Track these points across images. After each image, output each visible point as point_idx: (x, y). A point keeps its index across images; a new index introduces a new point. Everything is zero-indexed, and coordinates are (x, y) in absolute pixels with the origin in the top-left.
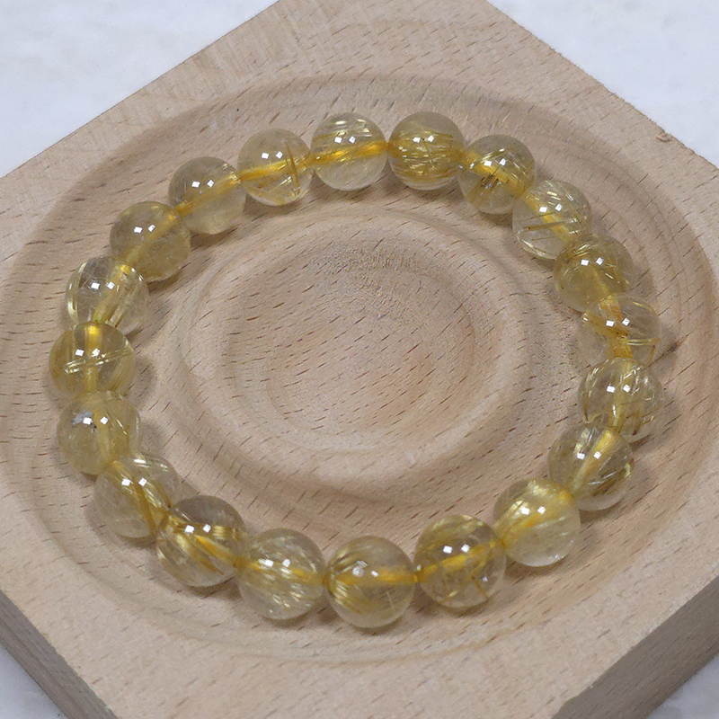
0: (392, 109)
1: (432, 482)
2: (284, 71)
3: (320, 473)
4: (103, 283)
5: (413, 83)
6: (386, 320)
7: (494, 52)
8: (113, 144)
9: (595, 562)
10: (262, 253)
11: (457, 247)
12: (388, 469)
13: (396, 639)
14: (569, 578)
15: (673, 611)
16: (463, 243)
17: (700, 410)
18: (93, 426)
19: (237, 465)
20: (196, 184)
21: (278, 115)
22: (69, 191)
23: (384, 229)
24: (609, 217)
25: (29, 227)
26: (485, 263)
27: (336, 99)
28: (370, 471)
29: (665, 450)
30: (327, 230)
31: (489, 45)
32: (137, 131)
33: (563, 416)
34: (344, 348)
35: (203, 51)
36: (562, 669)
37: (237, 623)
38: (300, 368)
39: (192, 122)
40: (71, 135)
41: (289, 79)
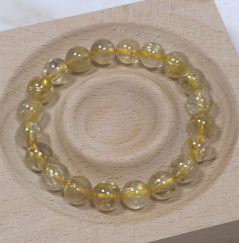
0: (175, 46)
1: (113, 169)
2: (148, 21)
3: (83, 151)
4: (56, 66)
5: (184, 41)
6: (135, 112)
7: (215, 41)
8: (84, 24)
9: (147, 214)
10: (107, 77)
11: (165, 99)
12: (103, 159)
13: (78, 210)
14: (137, 215)
15: (157, 239)
16: (167, 99)
17: (207, 182)
18: (28, 109)
19: (63, 138)
20: (100, 47)
21: (140, 34)
22: (63, 34)
23: (147, 84)
24: (221, 109)
25: (46, 40)
26: (170, 108)
27: (160, 36)
28: (97, 157)
29: (191, 190)
30: (130, 77)
31: (215, 38)
32: (94, 22)
33: (168, 165)
34: (118, 116)
35: (128, 5)
36: (114, 241)
37: (38, 185)
38: (101, 116)
39: (112, 26)
40: (74, 16)
41: (148, 24)
